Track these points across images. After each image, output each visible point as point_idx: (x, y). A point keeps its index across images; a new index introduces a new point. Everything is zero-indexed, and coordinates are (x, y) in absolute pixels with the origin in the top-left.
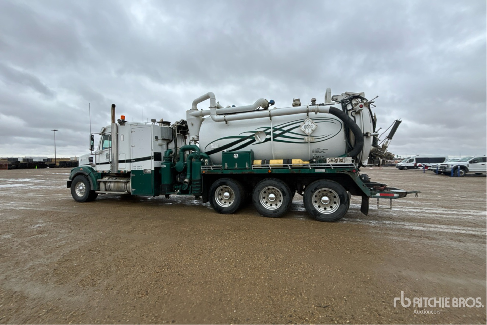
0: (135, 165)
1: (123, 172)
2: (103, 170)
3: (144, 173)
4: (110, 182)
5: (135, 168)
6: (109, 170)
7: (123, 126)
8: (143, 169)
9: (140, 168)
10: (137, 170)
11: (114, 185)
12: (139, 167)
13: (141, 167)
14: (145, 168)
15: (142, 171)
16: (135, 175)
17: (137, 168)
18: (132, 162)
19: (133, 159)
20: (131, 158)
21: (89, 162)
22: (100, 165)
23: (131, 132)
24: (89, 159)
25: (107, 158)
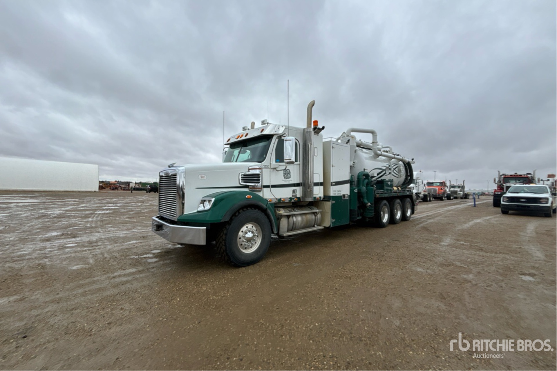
0: (335, 190)
1: (318, 199)
2: (278, 197)
3: (343, 199)
4: (295, 215)
5: (335, 193)
6: (291, 196)
7: (316, 136)
8: (342, 195)
9: (339, 193)
10: (336, 195)
11: (302, 219)
12: (339, 191)
13: (341, 192)
14: (344, 193)
15: (341, 196)
16: (334, 202)
17: (336, 192)
18: (332, 185)
19: (334, 182)
20: (331, 181)
21: (244, 182)
22: (272, 189)
23: (332, 147)
24: (243, 176)
25: (286, 178)
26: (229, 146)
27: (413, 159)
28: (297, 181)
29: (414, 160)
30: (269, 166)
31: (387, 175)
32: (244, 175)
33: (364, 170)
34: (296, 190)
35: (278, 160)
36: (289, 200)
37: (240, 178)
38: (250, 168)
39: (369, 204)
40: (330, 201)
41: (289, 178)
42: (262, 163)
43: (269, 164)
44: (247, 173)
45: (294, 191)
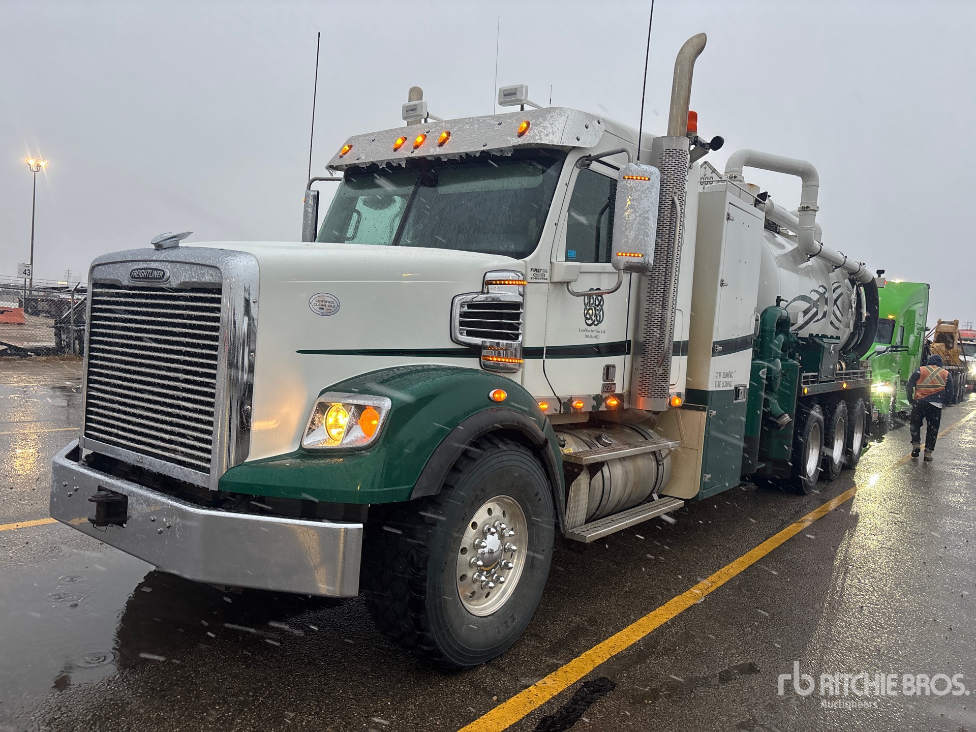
2: (564, 393)
3: (734, 401)
4: (607, 463)
5: (718, 379)
6: (597, 391)
8: (732, 387)
9: (728, 379)
10: (721, 388)
11: (626, 475)
12: (728, 375)
14: (738, 382)
15: (731, 393)
16: (714, 413)
17: (722, 379)
18: (715, 353)
19: (720, 343)
20: (715, 339)
21: (469, 334)
22: (551, 363)
23: (726, 217)
24: (466, 309)
25: (590, 322)
26: (340, 174)
27: (880, 272)
28: (619, 337)
29: (882, 276)
30: (547, 275)
31: (818, 320)
32: (470, 306)
33: (779, 300)
34: (614, 366)
35: (573, 253)
36: (594, 403)
37: (457, 319)
38: (490, 276)
39: (787, 418)
40: (704, 410)
41: (600, 322)
42: (527, 259)
43: (547, 266)
44: (481, 298)
45: (608, 371)
